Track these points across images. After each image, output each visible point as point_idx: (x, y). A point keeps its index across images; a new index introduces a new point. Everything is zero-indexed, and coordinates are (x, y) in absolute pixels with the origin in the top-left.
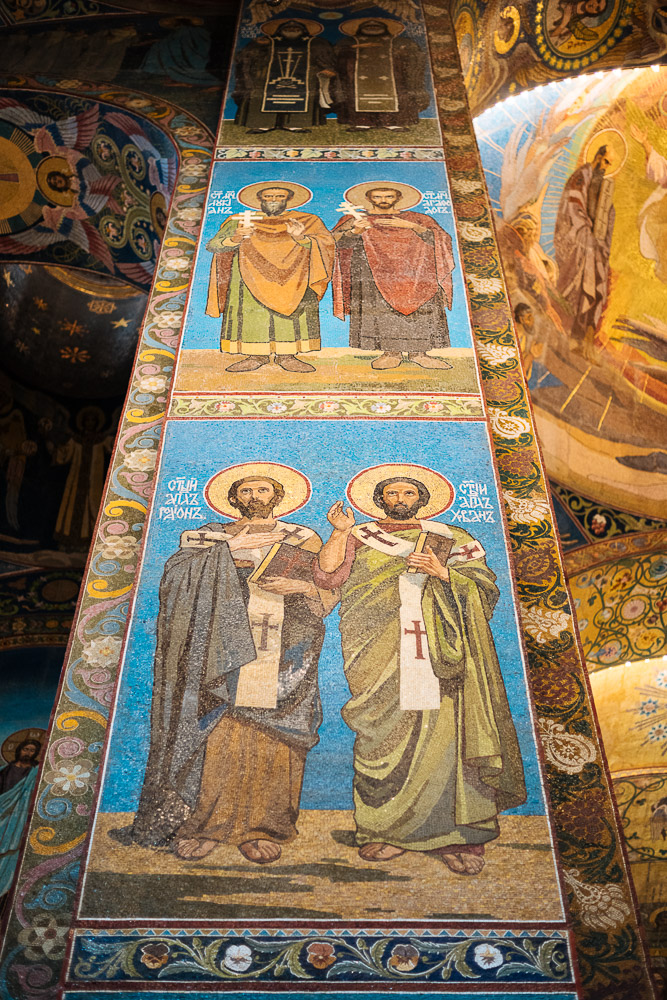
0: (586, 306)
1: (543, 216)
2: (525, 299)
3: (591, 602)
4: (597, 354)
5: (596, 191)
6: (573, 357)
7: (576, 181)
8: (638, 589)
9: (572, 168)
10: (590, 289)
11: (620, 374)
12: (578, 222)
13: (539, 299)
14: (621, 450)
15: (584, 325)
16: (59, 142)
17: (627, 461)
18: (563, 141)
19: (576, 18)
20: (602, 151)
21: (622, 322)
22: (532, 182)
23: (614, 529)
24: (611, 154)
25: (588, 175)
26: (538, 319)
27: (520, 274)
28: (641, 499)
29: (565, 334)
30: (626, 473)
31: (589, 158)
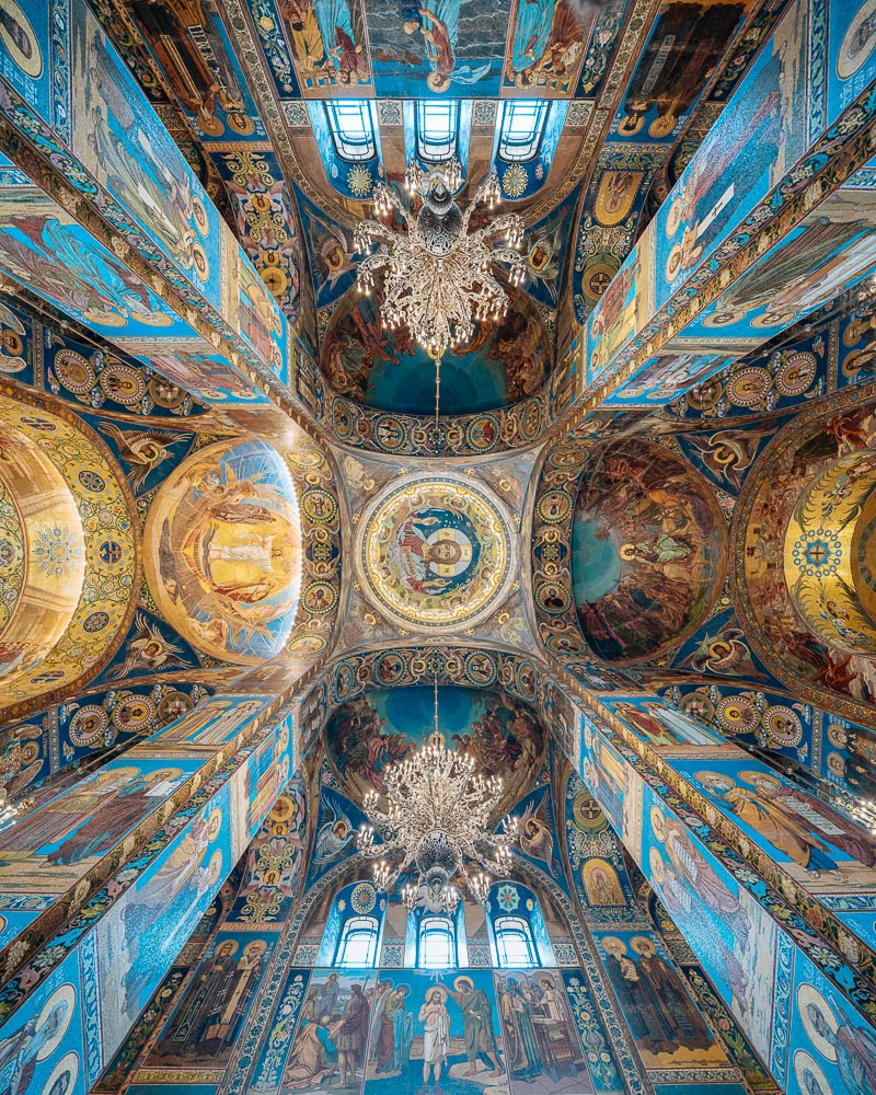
0: (223, 514)
1: (254, 499)
2: (226, 491)
3: (110, 499)
4: (206, 517)
5: (262, 518)
6: (204, 508)
7: (265, 511)
8: (115, 518)
9: (269, 510)
10: (229, 516)
11: (199, 524)
12: (251, 512)
13: (225, 497)
14: (171, 520)
15: (216, 512)
16: (285, 304)
17: (166, 522)
18: (278, 506)
19: (315, 504)
20: (274, 520)
21: (217, 527)
22: (264, 496)
23: (140, 509)
24: (273, 523)
25: (267, 515)
26: (218, 495)
27: (235, 490)
28: (152, 522)
29: (213, 505)
30: (162, 520)
31: (272, 516)
